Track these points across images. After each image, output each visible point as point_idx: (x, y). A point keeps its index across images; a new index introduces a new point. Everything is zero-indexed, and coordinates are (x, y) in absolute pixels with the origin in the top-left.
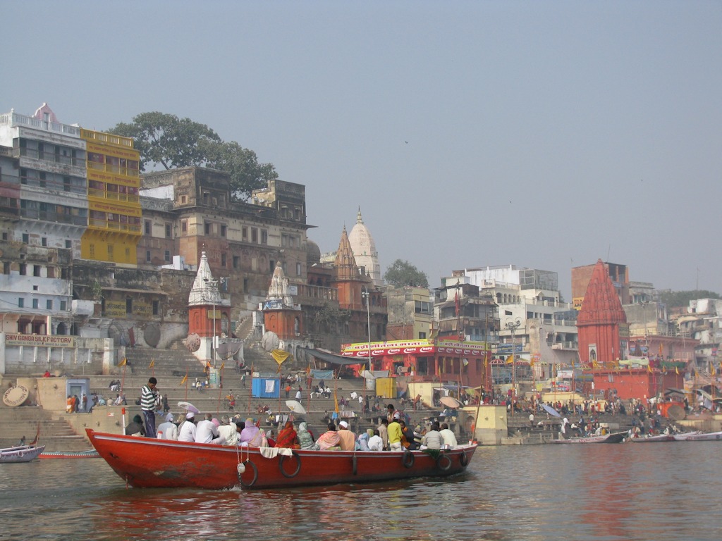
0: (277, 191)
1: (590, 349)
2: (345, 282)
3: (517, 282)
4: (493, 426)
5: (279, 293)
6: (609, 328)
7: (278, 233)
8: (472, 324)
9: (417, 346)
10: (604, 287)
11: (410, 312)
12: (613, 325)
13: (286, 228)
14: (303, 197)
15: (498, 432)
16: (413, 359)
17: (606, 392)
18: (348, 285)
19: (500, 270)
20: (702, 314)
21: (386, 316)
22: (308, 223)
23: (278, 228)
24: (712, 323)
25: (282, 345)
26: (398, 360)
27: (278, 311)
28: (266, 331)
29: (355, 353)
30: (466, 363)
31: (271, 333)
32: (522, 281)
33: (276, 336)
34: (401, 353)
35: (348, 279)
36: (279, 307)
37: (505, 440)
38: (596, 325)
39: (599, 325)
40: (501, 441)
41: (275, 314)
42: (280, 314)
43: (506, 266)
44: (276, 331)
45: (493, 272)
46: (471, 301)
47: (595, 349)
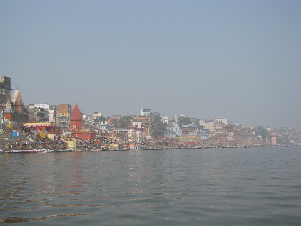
0: (5, 79)
1: (74, 127)
2: (19, 106)
3: (49, 108)
4: (73, 146)
5: (9, 108)
6: (79, 121)
7: (5, 91)
8: (43, 119)
9: (46, 124)
10: (78, 111)
11: (35, 115)
12: (80, 121)
13: (7, 90)
14: (10, 81)
15: (74, 148)
16: (45, 128)
17: (82, 138)
18: (20, 107)
19: (44, 105)
20: (84, 119)
21: (28, 116)
22: (11, 89)
23: (5, 89)
24: (87, 121)
25: (10, 123)
26: (40, 128)
27: (9, 113)
28: (5, 119)
29: (27, 126)
30: (57, 129)
31: (7, 119)
32: (50, 108)
33: (8, 120)
34: (41, 126)
35: (20, 105)
36: (9, 112)
37: (76, 150)
38: (76, 121)
39: (77, 121)
40: (74, 150)
41: (8, 114)
42: (10, 114)
43: (46, 104)
44: (8, 119)
45: (42, 105)
46: (43, 113)
47: (75, 127)
